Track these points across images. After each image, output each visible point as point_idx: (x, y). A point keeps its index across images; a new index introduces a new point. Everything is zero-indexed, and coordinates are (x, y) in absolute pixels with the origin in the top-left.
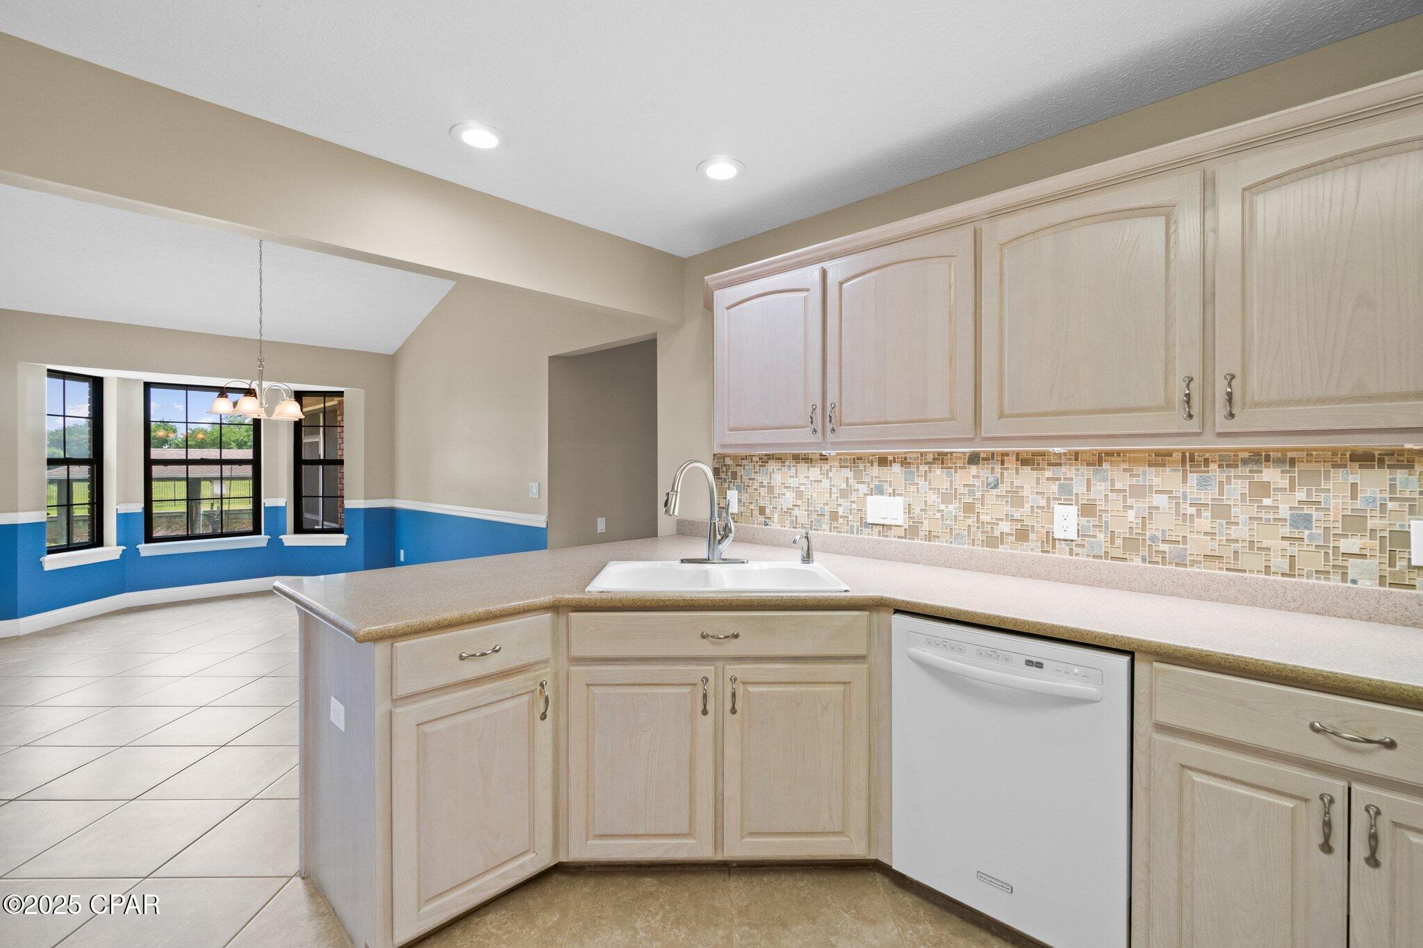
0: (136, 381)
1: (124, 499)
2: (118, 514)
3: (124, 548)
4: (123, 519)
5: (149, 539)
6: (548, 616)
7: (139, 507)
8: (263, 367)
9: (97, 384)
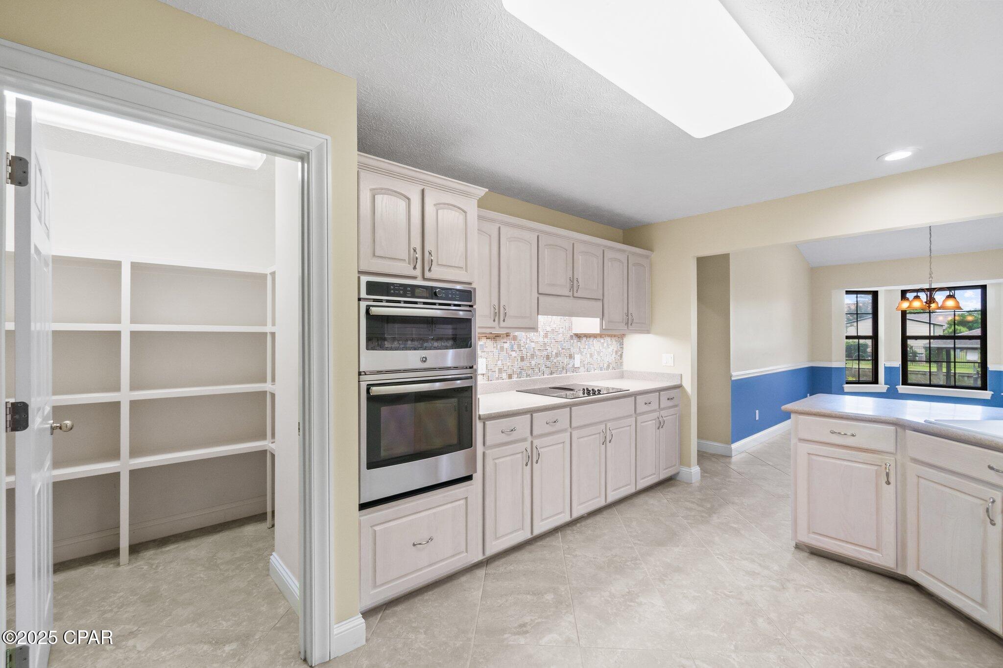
0: (897, 290)
1: (888, 359)
2: (885, 367)
3: (889, 386)
4: (888, 370)
5: (905, 382)
6: (892, 428)
7: (898, 363)
8: (932, 278)
9: (875, 294)
